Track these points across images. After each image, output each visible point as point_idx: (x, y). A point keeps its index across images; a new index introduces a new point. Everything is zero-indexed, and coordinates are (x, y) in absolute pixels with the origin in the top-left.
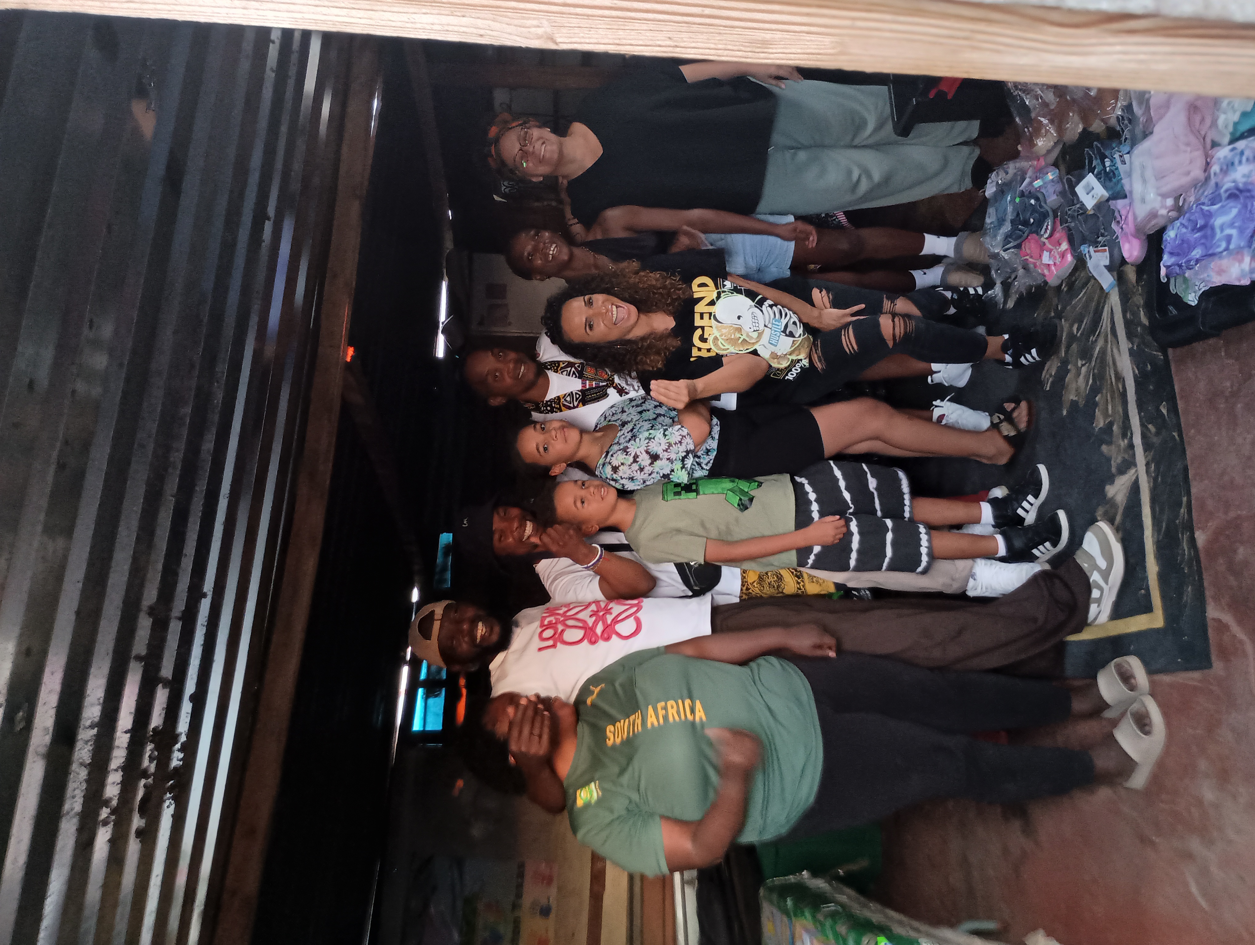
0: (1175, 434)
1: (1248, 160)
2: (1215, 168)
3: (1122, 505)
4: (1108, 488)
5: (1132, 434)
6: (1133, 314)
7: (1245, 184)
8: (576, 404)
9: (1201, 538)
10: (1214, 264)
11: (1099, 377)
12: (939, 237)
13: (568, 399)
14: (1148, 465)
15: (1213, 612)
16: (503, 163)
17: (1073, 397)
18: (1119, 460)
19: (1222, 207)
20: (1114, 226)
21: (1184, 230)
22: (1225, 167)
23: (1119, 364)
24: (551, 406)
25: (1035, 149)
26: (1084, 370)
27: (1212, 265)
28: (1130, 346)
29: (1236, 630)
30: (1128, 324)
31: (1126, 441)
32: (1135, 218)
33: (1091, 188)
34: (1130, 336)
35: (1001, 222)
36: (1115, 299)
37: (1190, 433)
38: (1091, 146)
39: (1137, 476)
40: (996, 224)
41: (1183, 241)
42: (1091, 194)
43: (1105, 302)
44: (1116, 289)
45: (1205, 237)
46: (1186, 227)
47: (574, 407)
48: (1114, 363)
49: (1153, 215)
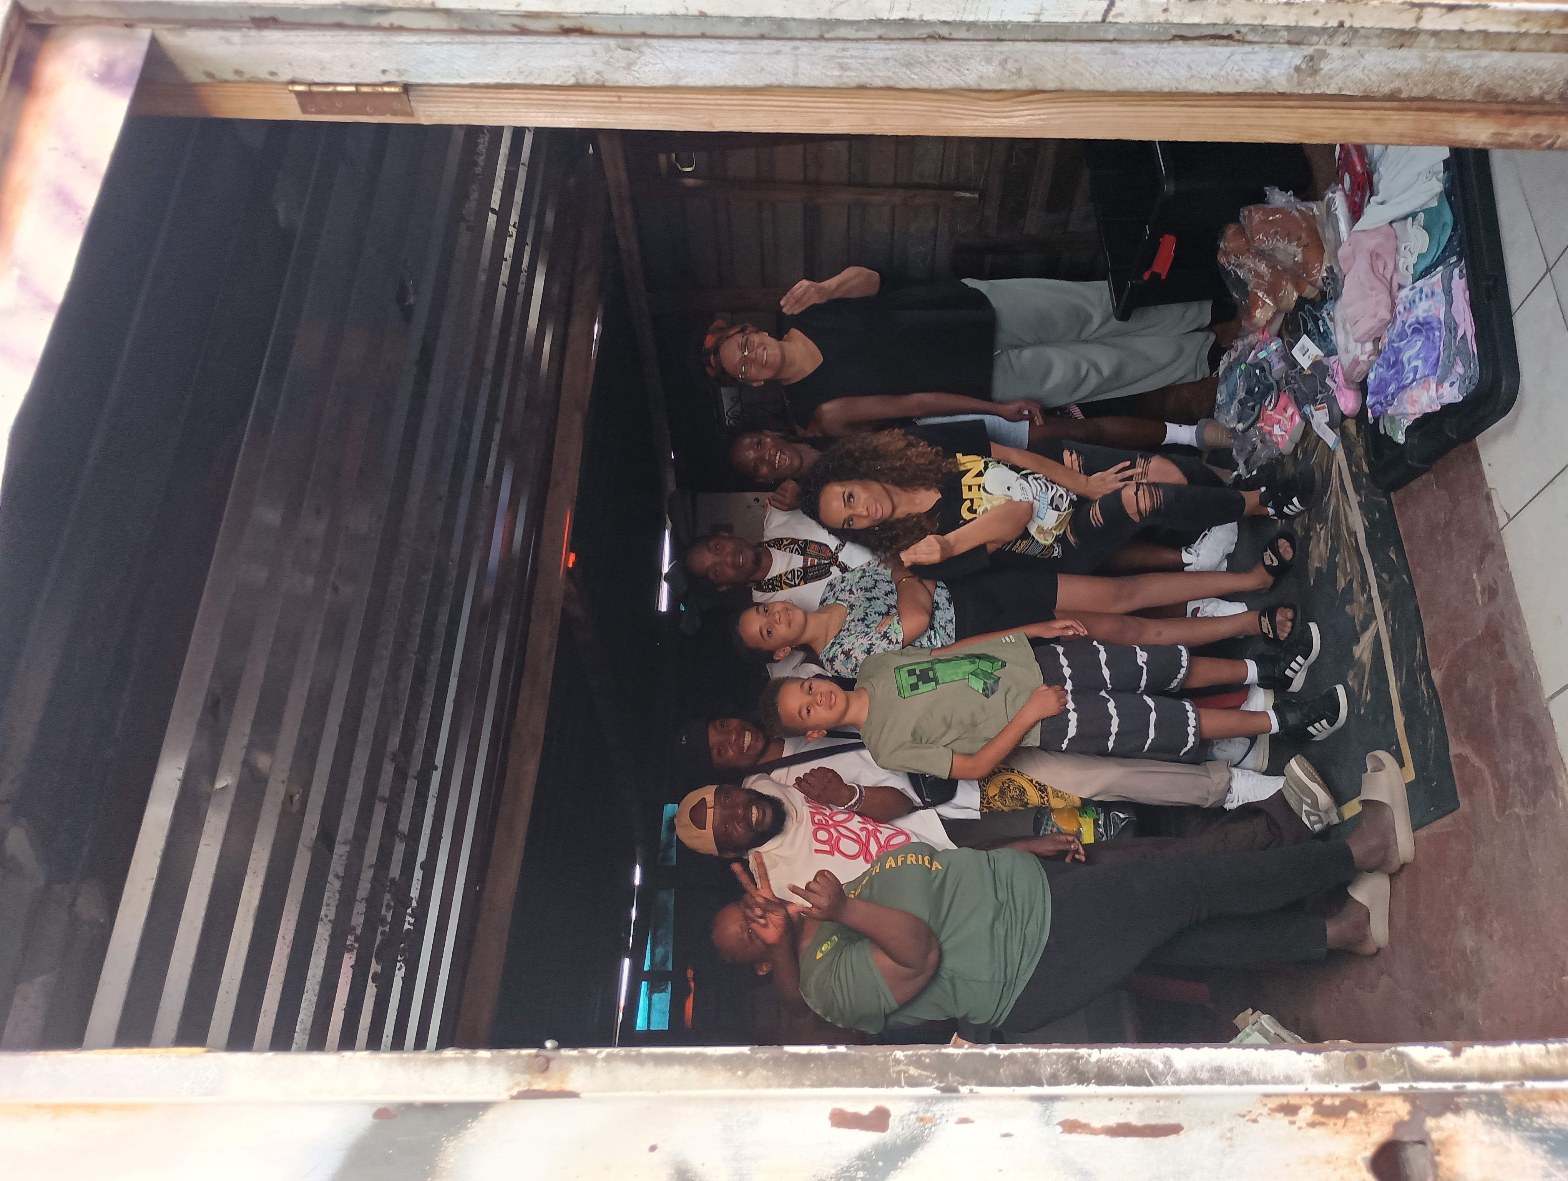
0: (1405, 577)
1: (1427, 296)
2: (1400, 308)
3: (1368, 662)
4: (1354, 648)
5: (1370, 587)
6: (1356, 467)
7: (1424, 318)
8: (797, 582)
9: (1436, 676)
10: (1405, 396)
11: (1336, 537)
12: (1181, 426)
13: (790, 576)
14: (1385, 614)
15: (1455, 749)
16: (723, 371)
17: (1317, 565)
18: (1361, 617)
19: (1409, 341)
20: (1328, 381)
21: (1381, 370)
22: (1408, 306)
23: (1350, 520)
24: (772, 584)
25: (1255, 320)
26: (1322, 532)
27: (1405, 397)
28: (1359, 498)
29: (1476, 761)
30: (1355, 477)
31: (1365, 596)
32: (1342, 368)
33: (1306, 350)
34: (1357, 489)
35: (1232, 396)
36: (1341, 455)
37: (1417, 572)
38: (1303, 310)
39: (1378, 629)
40: (1228, 400)
41: (1381, 380)
42: (1307, 355)
43: (1332, 459)
44: (1341, 444)
45: (1397, 373)
46: (1383, 367)
47: (796, 586)
48: (1346, 519)
49: (1356, 362)
